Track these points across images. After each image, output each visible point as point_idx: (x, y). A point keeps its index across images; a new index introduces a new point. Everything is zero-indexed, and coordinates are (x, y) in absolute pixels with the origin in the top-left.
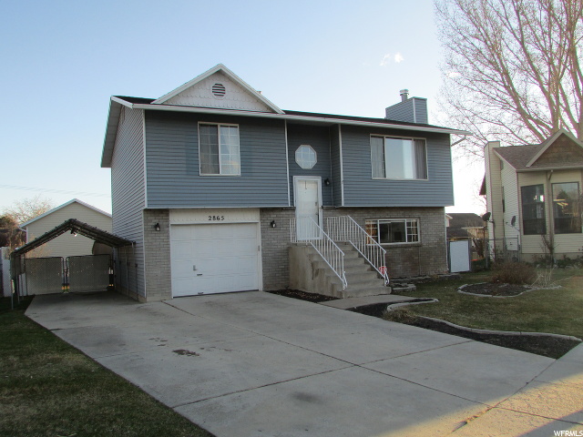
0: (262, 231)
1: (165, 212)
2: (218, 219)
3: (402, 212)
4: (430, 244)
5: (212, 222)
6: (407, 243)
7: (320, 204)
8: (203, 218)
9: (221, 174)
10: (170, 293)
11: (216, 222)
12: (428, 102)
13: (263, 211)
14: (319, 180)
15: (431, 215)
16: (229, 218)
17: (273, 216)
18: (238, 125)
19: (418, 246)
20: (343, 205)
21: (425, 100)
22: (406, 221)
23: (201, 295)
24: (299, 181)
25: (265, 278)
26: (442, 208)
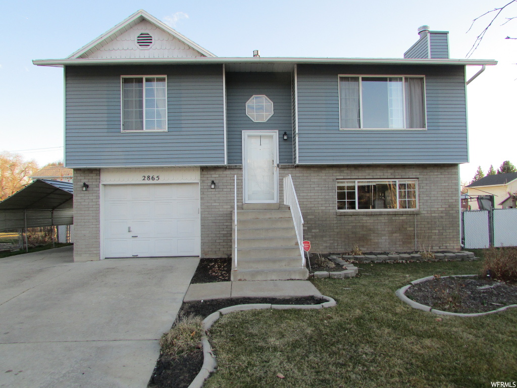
0: (202, 193)
1: (97, 171)
2: (153, 178)
3: (390, 171)
4: (434, 212)
5: (147, 182)
6: (398, 209)
7: (277, 161)
8: (137, 178)
9: (145, 130)
10: (98, 254)
11: (151, 182)
12: (449, 36)
13: (203, 169)
14: (275, 134)
15: (436, 176)
16: (165, 178)
17: (215, 176)
18: (166, 76)
19: (414, 214)
20: (297, 162)
21: (446, 33)
22: (398, 182)
23: (135, 257)
24: (249, 136)
25: (203, 244)
26: (455, 166)
